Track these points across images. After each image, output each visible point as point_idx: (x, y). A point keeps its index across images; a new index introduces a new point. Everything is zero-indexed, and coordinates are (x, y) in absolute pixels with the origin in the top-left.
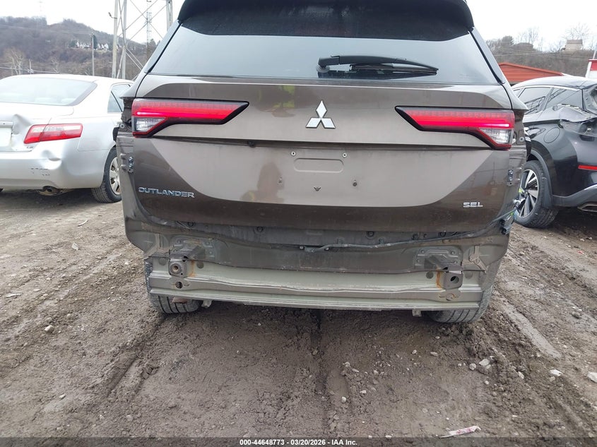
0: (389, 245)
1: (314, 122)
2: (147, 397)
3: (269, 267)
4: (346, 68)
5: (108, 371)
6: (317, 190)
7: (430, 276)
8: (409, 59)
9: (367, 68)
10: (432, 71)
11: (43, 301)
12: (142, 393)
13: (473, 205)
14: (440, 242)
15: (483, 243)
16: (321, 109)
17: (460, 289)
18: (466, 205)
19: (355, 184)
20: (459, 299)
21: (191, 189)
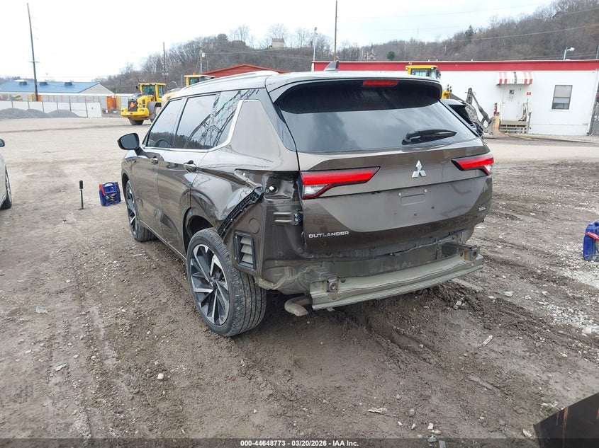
1: (415, 174)
6: (415, 215)
9: (427, 136)
10: (454, 134)
13: (482, 209)
16: (419, 164)
19: (433, 208)
21: (347, 230)
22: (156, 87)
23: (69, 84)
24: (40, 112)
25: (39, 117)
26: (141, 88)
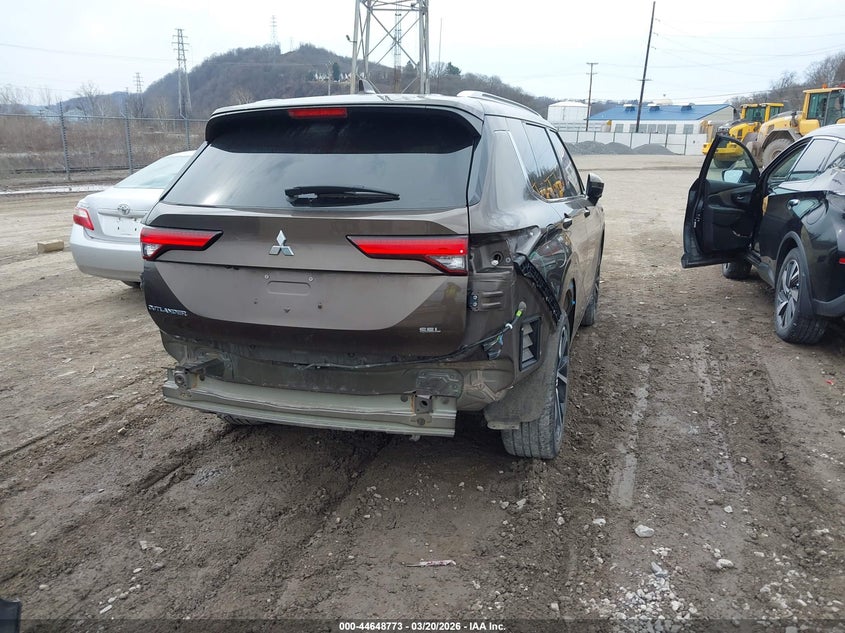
0: (368, 366)
1: (275, 249)
2: (168, 498)
3: (255, 383)
4: (313, 196)
5: (146, 473)
6: (287, 311)
7: (404, 400)
8: (367, 187)
9: (330, 196)
10: (395, 197)
11: (134, 404)
12: (166, 495)
13: (430, 330)
14: (435, 365)
15: (483, 367)
16: (281, 237)
17: (431, 414)
18: (422, 330)
19: (320, 307)
20: (431, 424)
21: (184, 309)
22: (768, 109)
23: (688, 109)
24: (624, 147)
25: (620, 154)
26: (743, 111)
